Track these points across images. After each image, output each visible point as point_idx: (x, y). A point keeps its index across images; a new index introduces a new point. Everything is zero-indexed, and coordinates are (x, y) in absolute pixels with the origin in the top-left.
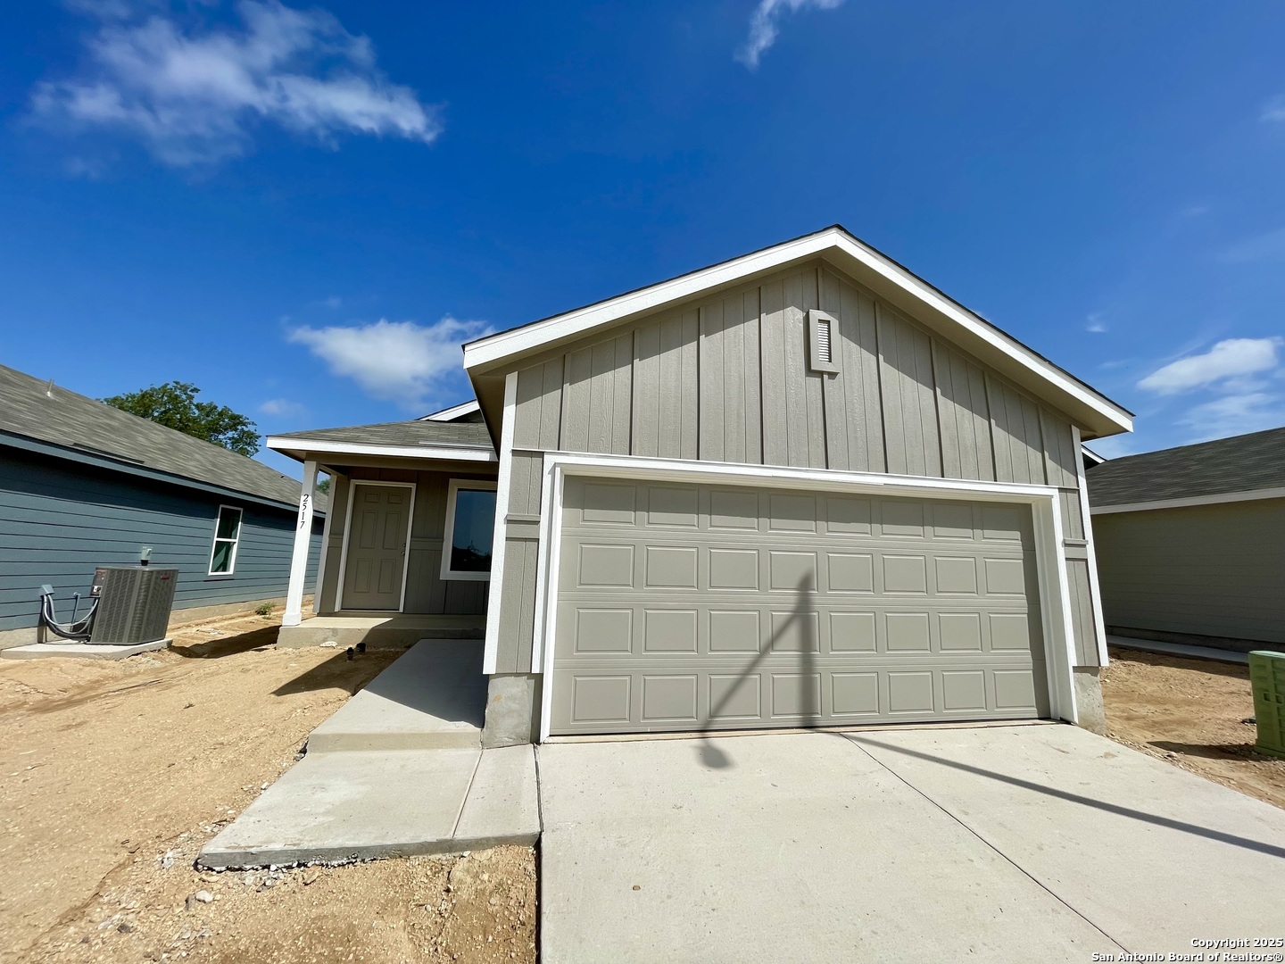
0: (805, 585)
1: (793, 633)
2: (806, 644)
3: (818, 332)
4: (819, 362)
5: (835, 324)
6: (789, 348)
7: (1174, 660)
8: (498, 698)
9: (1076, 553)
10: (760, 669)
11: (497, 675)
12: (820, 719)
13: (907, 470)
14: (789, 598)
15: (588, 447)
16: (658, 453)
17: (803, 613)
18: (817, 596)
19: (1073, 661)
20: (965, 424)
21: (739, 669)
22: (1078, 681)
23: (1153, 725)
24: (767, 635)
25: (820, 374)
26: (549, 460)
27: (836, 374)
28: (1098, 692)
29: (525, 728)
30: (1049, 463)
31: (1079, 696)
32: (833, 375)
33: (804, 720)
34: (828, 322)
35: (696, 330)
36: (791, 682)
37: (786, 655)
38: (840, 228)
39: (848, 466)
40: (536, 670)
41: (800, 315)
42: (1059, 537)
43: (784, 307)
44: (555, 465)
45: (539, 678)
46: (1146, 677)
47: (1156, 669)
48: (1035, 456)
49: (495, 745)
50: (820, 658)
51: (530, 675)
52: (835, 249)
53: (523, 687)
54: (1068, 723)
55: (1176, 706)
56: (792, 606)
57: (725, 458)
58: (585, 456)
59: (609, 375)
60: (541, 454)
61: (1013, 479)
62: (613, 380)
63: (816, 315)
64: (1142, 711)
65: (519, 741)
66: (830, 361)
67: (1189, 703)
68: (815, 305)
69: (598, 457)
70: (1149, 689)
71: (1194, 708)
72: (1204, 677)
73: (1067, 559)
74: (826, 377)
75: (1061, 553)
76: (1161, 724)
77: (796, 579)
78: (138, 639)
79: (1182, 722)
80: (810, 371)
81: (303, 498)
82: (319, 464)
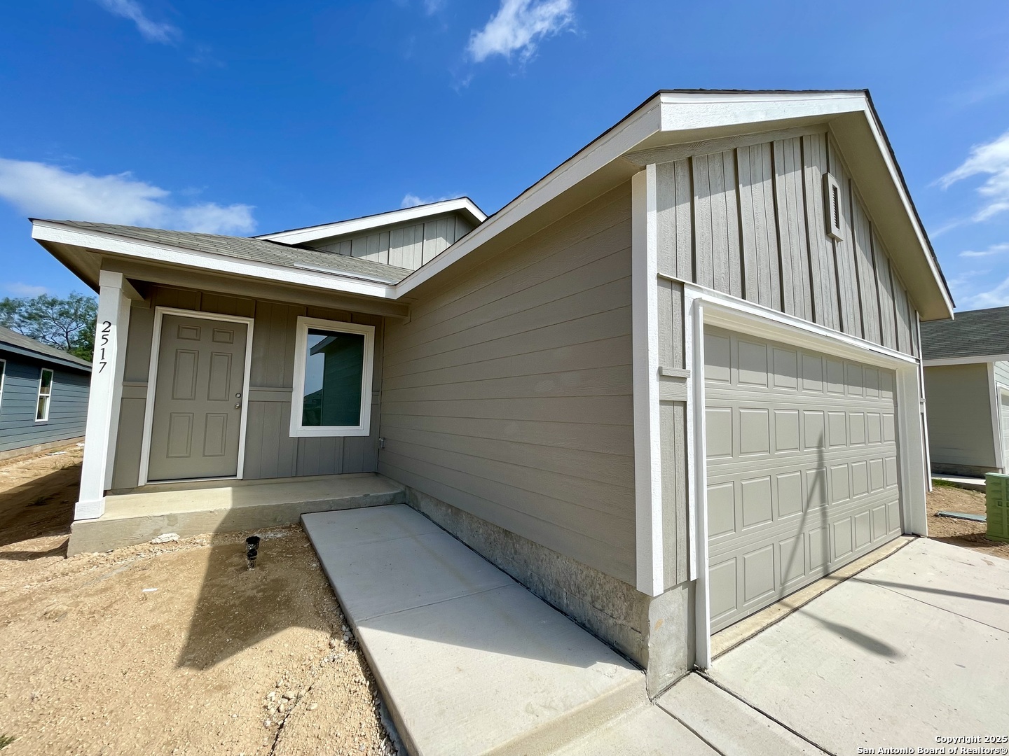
0: (820, 442)
1: (817, 491)
2: (823, 499)
3: (832, 196)
4: (834, 227)
5: (839, 192)
8: (658, 624)
12: (831, 566)
13: (870, 339)
14: (814, 456)
16: (759, 300)
17: (820, 469)
18: (825, 453)
25: (832, 239)
26: (688, 295)
27: (840, 242)
29: (683, 653)
33: (824, 569)
34: (836, 189)
38: (867, 93)
39: (849, 331)
40: (694, 576)
41: (819, 176)
42: (919, 396)
44: (696, 303)
45: (692, 586)
49: (660, 688)
50: (829, 510)
51: (686, 583)
53: (679, 601)
56: (816, 464)
57: (794, 313)
58: (715, 294)
59: (721, 198)
60: (681, 286)
62: (725, 204)
63: (831, 179)
65: (679, 672)
66: (838, 227)
68: (826, 170)
74: (836, 242)
75: (920, 409)
80: (827, 233)
81: (100, 327)
82: (124, 276)
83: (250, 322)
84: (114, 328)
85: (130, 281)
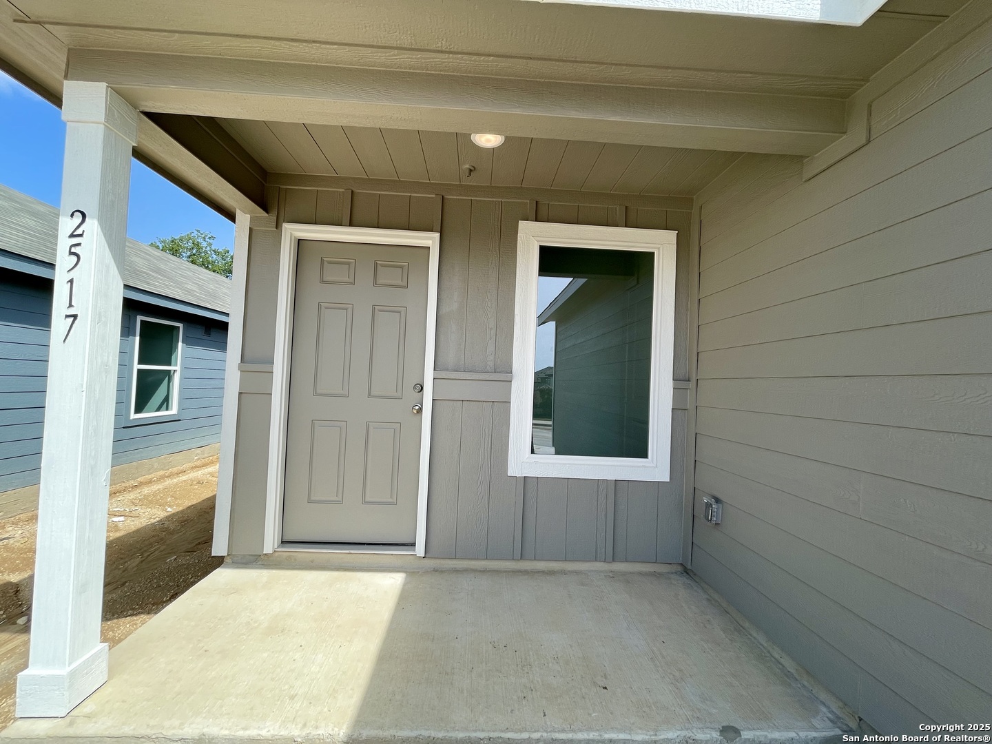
81: (65, 225)
83: (432, 241)
84: (92, 227)
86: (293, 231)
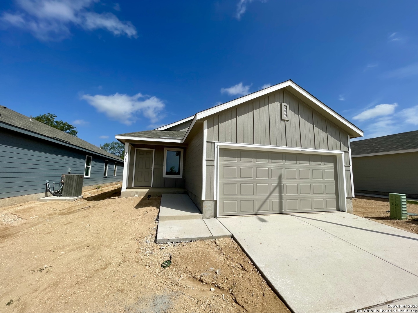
0: (280, 177)
1: (277, 190)
2: (280, 193)
3: (284, 109)
4: (284, 118)
5: (288, 107)
6: (276, 113)
7: (367, 198)
8: (206, 206)
9: (347, 168)
10: (269, 199)
11: (206, 200)
12: (284, 211)
13: (306, 147)
14: (276, 181)
15: (226, 141)
16: (244, 142)
17: (280, 184)
18: (283, 180)
19: (346, 196)
20: (321, 134)
21: (264, 199)
22: (347, 201)
23: (363, 213)
24: (271, 190)
25: (285, 120)
26: (216, 144)
27: (288, 120)
28: (351, 205)
29: (213, 214)
30: (342, 145)
31: (347, 205)
32: (288, 121)
33: (280, 212)
34: (287, 106)
35: (252, 108)
36: (277, 202)
37: (276, 195)
38: (291, 80)
39: (292, 146)
40: (215, 199)
41: (279, 104)
42: (344, 164)
43: (275, 102)
44: (218, 145)
45: (216, 201)
46: (360, 202)
47: (363, 200)
48: (338, 143)
49: (206, 218)
50: (284, 196)
51: (214, 200)
52: (290, 86)
53: (212, 204)
54: (344, 212)
55: (369, 209)
56: (277, 183)
57: (260, 143)
58: (225, 143)
59: (230, 121)
60: (214, 143)
61: (332, 149)
62: (231, 122)
63: (283, 104)
64: (360, 210)
65: (211, 217)
66: (287, 117)
67: (372, 208)
68: (283, 101)
69: (228, 143)
70: (361, 205)
71: (373, 209)
72: (375, 202)
73: (345, 170)
74: (286, 121)
75: (344, 168)
76: (365, 213)
77: (278, 176)
78: (76, 195)
79: (371, 212)
80: (282, 119)
81: (125, 153)
82: (129, 143)
83: (154, 150)
84: (127, 154)
85: (130, 144)
86: (136, 149)
